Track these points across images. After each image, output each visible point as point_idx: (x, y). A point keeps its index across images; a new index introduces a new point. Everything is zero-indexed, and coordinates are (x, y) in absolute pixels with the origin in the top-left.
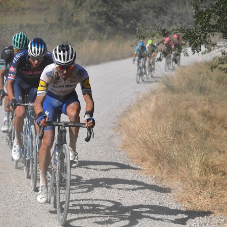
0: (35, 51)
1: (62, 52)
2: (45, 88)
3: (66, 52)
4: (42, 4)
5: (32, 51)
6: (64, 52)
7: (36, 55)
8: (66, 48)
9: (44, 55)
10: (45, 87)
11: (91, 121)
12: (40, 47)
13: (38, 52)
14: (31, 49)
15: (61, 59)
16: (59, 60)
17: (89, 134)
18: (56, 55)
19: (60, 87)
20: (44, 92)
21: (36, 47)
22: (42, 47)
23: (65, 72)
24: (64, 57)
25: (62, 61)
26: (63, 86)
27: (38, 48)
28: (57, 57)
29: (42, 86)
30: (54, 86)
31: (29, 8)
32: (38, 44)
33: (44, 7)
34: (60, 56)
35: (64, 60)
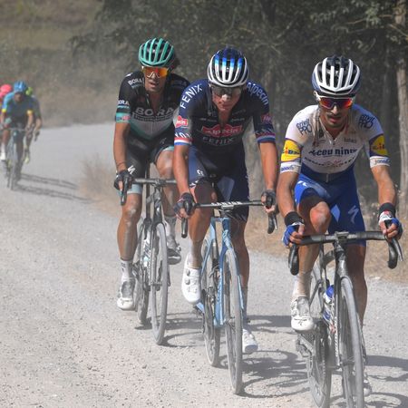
0: (221, 73)
1: (333, 68)
2: (298, 156)
3: (342, 70)
4: (73, 12)
5: (214, 74)
6: (337, 68)
7: (224, 81)
8: (343, 62)
9: (240, 84)
10: (296, 153)
11: (393, 226)
12: (232, 64)
13: (227, 74)
14: (214, 69)
15: (328, 83)
16: (324, 84)
17: (393, 253)
18: (320, 74)
19: (324, 152)
20: (297, 164)
21: (224, 63)
22: (236, 66)
23: (335, 110)
24: (336, 78)
25: (332, 87)
26: (330, 152)
27: (228, 65)
28: (321, 79)
29: (290, 152)
30: (313, 152)
31: (49, 18)
32: (229, 57)
33: (77, 17)
34: (328, 77)
35: (336, 85)
